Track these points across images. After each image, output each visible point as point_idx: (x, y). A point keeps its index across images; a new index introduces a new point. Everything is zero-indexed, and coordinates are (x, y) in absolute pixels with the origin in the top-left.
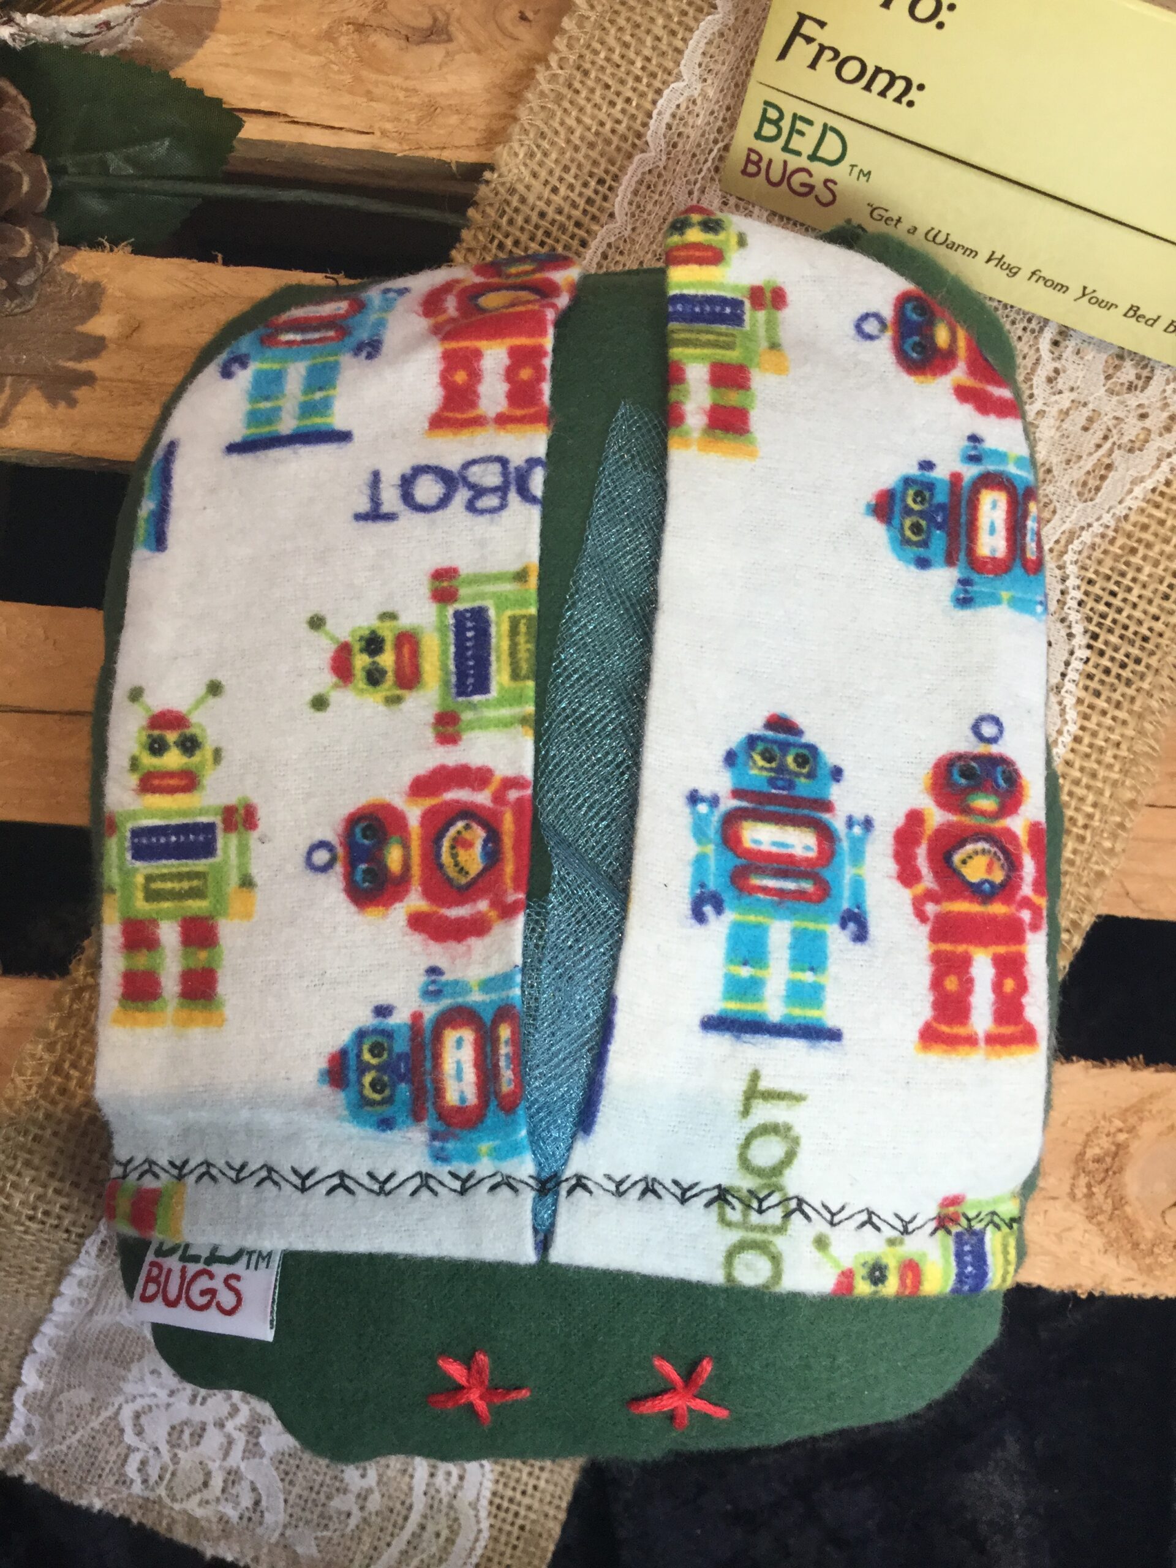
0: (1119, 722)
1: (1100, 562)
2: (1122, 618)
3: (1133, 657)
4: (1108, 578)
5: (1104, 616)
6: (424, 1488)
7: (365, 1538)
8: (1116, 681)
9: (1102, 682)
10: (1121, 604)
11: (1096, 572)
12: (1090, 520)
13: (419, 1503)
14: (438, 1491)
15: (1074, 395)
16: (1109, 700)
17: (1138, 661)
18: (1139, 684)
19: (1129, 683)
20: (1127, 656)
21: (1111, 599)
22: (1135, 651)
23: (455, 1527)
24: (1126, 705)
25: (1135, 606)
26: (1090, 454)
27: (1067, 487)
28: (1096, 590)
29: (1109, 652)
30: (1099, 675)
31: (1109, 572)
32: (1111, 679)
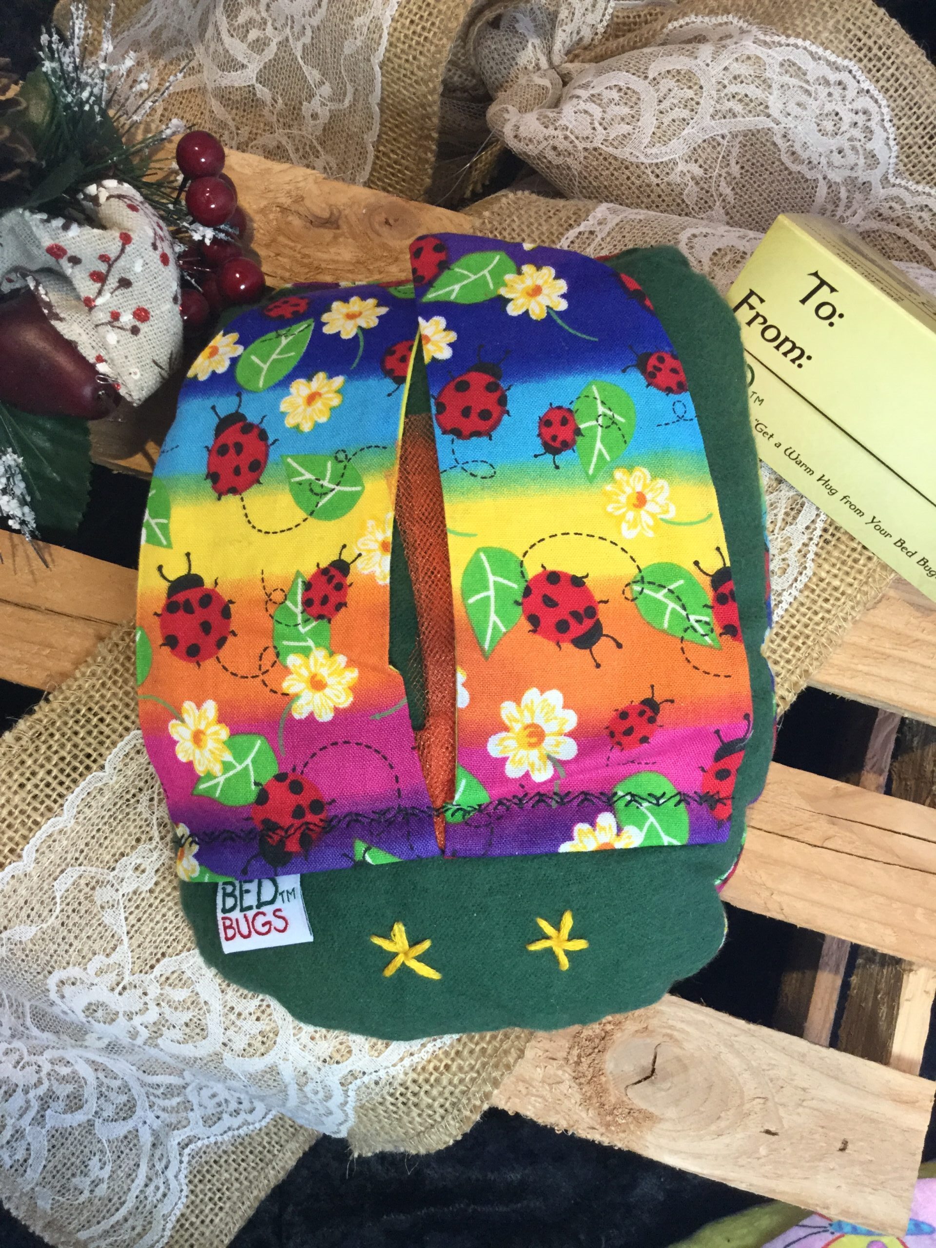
6: (137, 1193)
13: (131, 1202)
14: (146, 1198)
23: (148, 1227)
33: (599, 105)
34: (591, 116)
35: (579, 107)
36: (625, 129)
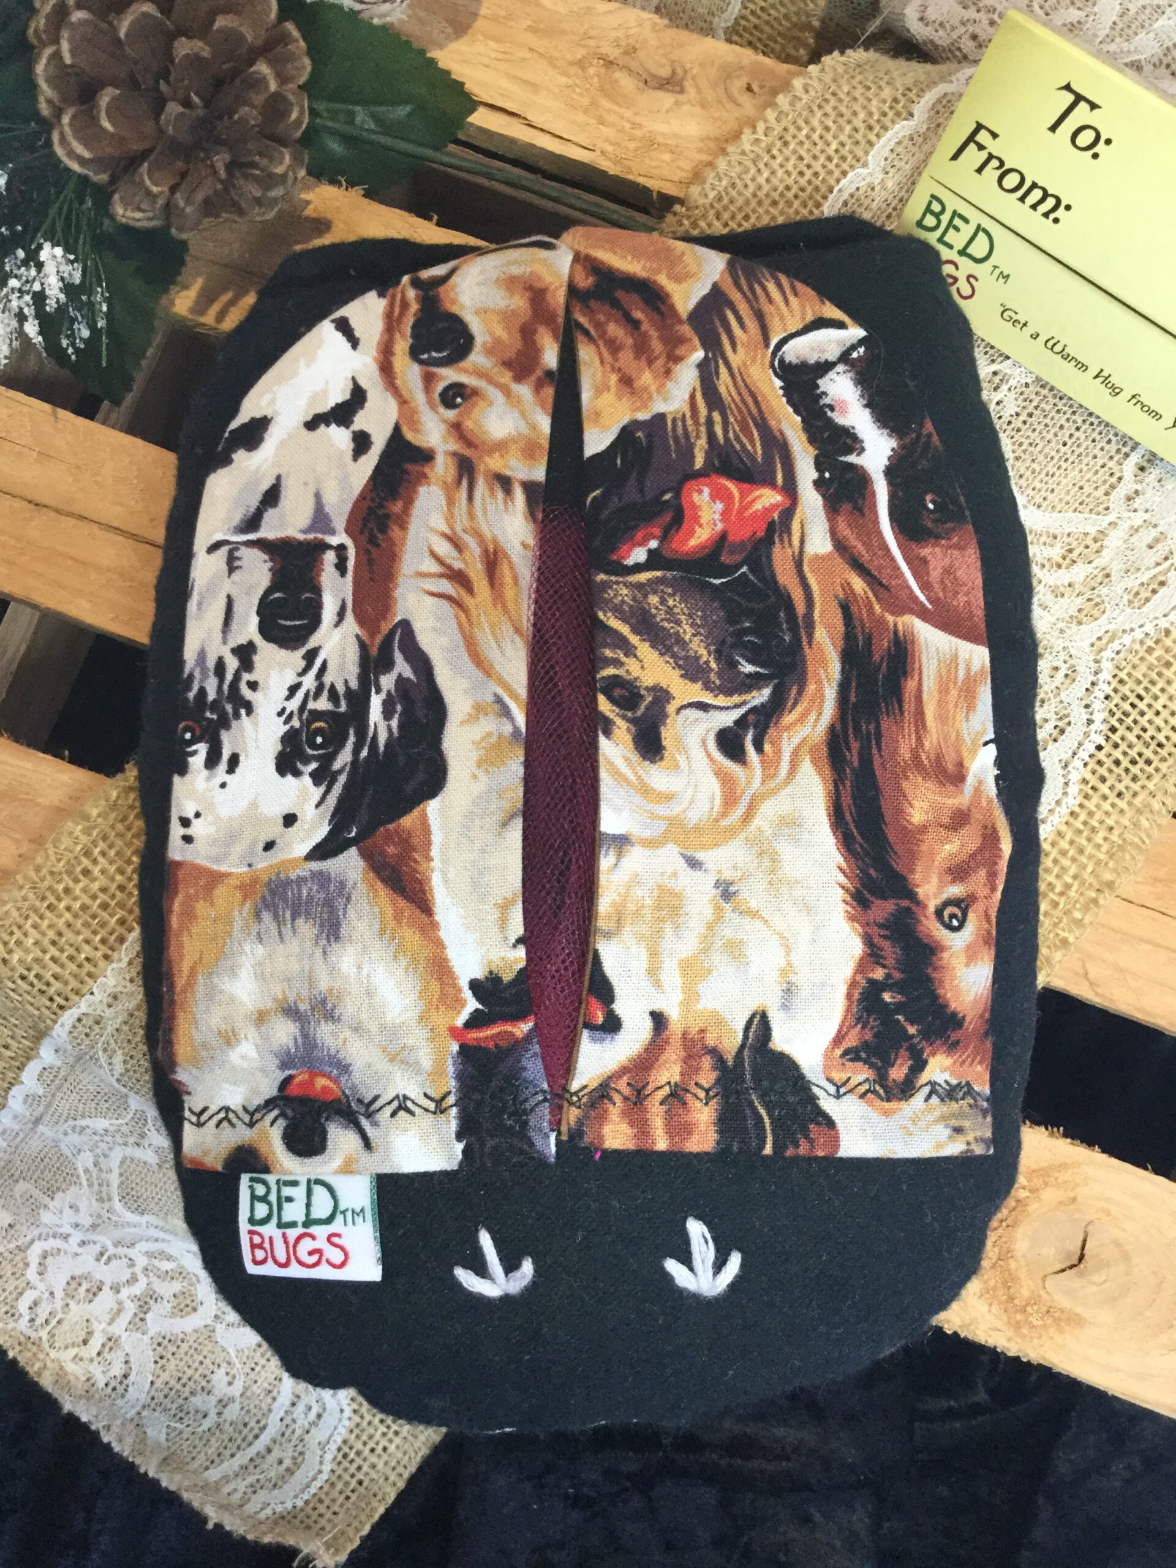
0: (1117, 810)
1: (1134, 667)
2: (1143, 721)
3: (1144, 757)
4: (1139, 682)
5: (1126, 714)
6: (282, 1414)
7: (213, 1440)
8: (1123, 774)
9: (1110, 771)
10: (1145, 709)
11: (1129, 675)
12: (1133, 626)
13: (273, 1427)
14: (294, 1421)
15: (1147, 516)
16: (1112, 788)
17: (1148, 762)
18: (1143, 781)
19: (1135, 779)
20: (1140, 755)
21: (1137, 702)
22: (1148, 753)
23: (300, 1460)
24: (1128, 796)
25: (1158, 713)
26: (1148, 569)
27: (1120, 592)
28: (1125, 690)
29: (1123, 746)
30: (1108, 763)
31: (1141, 678)
32: (1119, 771)
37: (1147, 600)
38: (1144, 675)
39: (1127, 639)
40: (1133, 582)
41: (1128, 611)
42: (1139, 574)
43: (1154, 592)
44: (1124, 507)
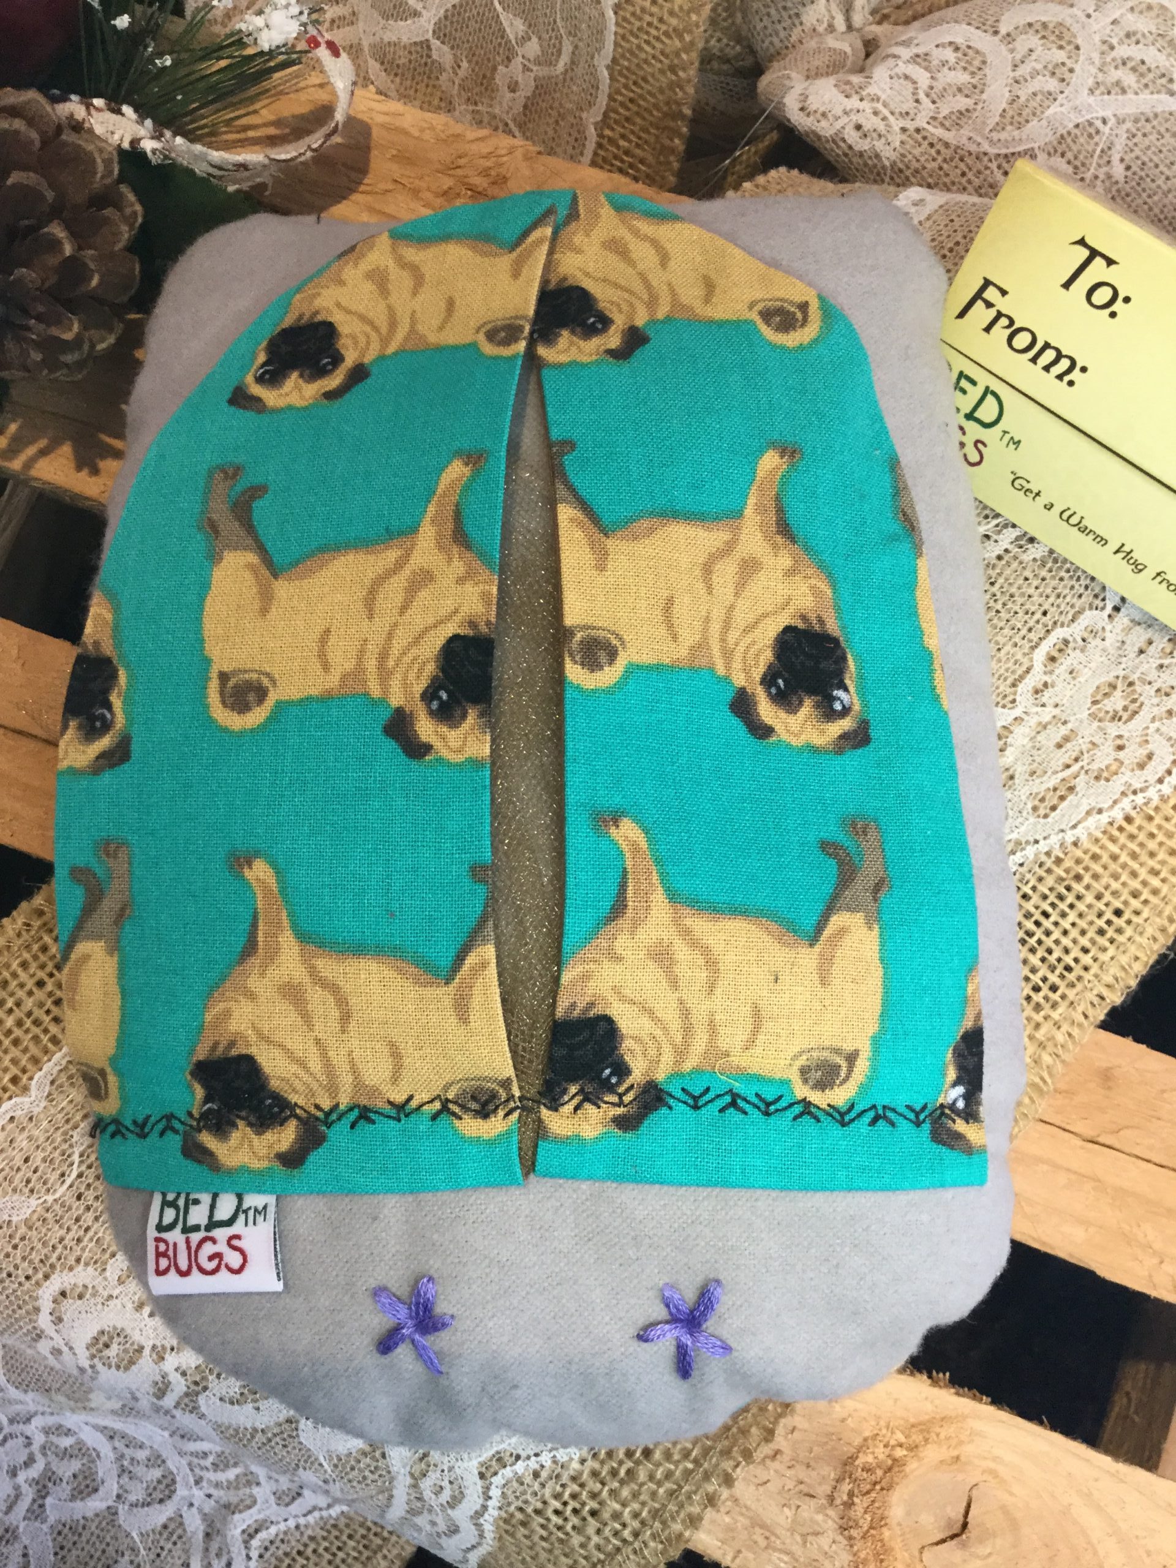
20: (1044, 979)
21: (1042, 919)
22: (1053, 978)
25: (1065, 933)
26: (1057, 772)
27: (1023, 798)
28: (1029, 906)
33: (926, 69)
34: (915, 83)
35: (897, 70)
36: (962, 103)
37: (1054, 808)
38: (1051, 889)
39: (1030, 851)
40: (1040, 786)
41: (1032, 820)
42: (1045, 778)
43: (1062, 798)
44: (1032, 700)
